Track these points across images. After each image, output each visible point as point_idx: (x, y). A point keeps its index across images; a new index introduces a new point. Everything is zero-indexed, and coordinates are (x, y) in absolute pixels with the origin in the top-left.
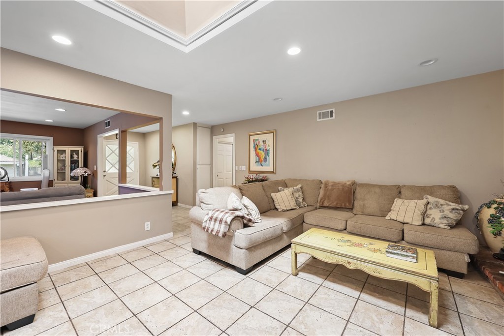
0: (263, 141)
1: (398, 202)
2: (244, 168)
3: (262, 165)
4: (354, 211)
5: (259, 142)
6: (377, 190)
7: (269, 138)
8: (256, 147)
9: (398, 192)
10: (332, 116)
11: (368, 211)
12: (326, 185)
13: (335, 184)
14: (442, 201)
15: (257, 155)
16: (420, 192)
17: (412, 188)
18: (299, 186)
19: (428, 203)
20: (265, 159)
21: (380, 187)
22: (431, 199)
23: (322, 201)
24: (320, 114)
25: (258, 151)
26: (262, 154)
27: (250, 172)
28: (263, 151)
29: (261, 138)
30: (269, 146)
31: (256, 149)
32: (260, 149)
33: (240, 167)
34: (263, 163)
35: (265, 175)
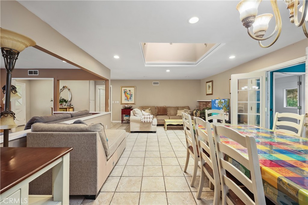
0: (129, 91)
1: (178, 111)
2: (118, 102)
3: (128, 101)
4: (168, 115)
5: (127, 91)
6: (173, 108)
7: (132, 89)
8: (125, 92)
9: (177, 108)
10: (158, 84)
11: (171, 114)
12: (158, 107)
13: (160, 107)
14: (188, 110)
15: (126, 96)
16: (183, 108)
17: (181, 107)
18: (150, 108)
19: (185, 111)
20: (130, 98)
21: (173, 107)
22: (186, 110)
23: (158, 113)
24: (154, 83)
25: (126, 94)
26: (129, 96)
27: (122, 104)
28: (129, 95)
29: (128, 89)
30: (132, 93)
31: (125, 94)
32: (127, 94)
33: (115, 102)
34: (129, 100)
35: (130, 105)
